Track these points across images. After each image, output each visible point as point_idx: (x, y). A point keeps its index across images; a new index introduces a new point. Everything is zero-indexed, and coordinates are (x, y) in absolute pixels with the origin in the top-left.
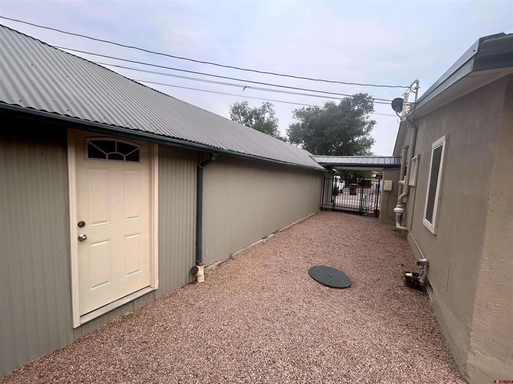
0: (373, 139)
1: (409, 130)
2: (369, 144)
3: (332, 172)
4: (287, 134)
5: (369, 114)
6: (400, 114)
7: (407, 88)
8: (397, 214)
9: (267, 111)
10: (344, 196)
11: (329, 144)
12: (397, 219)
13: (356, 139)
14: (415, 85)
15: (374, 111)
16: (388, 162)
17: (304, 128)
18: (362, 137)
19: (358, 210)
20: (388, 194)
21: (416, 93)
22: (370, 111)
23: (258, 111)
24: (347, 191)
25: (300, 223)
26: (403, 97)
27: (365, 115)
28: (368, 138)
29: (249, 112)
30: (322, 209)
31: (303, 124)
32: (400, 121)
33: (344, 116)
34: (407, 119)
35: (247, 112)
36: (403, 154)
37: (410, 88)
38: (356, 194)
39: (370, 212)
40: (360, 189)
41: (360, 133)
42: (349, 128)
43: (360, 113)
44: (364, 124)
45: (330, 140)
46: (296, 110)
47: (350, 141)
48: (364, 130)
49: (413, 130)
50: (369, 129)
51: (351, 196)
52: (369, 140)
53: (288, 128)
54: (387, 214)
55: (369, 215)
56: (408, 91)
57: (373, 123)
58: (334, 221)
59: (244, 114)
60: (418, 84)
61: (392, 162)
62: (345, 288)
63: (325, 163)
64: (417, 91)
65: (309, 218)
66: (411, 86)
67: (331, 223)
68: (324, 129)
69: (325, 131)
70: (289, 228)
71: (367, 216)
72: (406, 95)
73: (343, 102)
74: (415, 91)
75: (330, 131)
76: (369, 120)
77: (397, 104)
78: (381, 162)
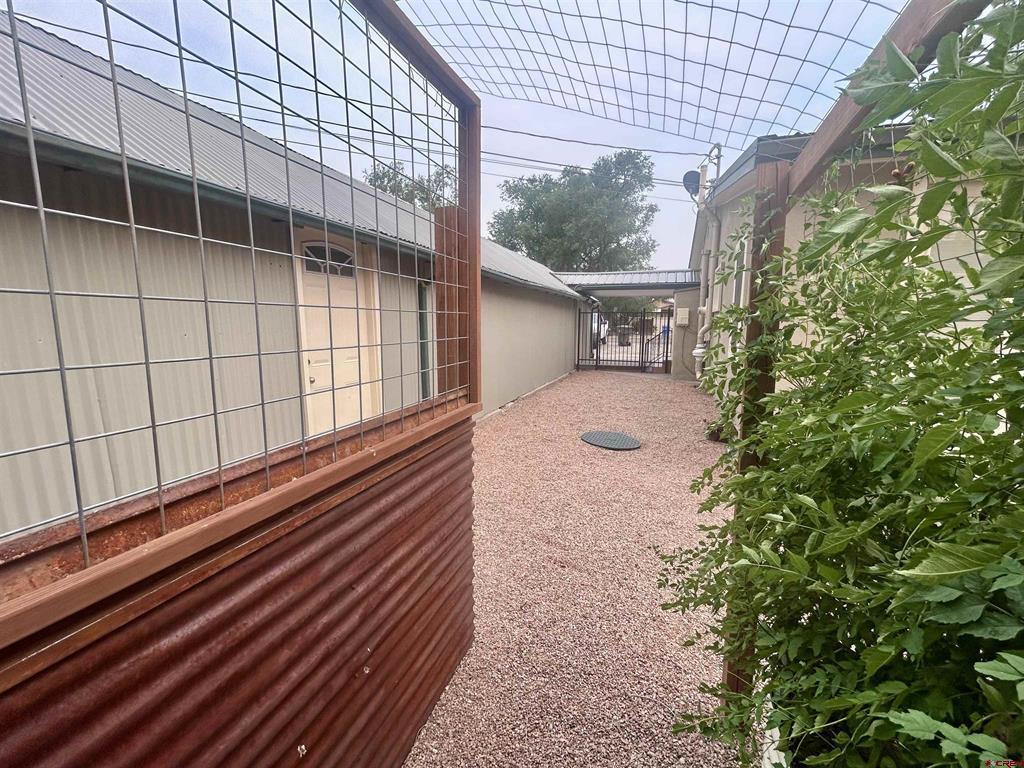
0: (654, 241)
1: (710, 224)
2: (646, 250)
3: (590, 301)
4: (491, 232)
5: (645, 192)
6: (697, 198)
7: (705, 157)
8: (697, 359)
9: (447, 184)
10: (610, 349)
11: (575, 251)
12: (697, 366)
13: (624, 241)
14: (716, 151)
15: (653, 186)
16: (681, 279)
17: (524, 220)
18: (634, 236)
19: (637, 364)
20: (683, 332)
21: (718, 165)
22: (646, 186)
23: (426, 183)
24: (613, 340)
25: (547, 388)
26: (699, 171)
27: (638, 195)
28: (645, 239)
29: (406, 185)
30: (578, 367)
31: (521, 212)
32: (696, 210)
33: (600, 195)
34: (707, 208)
35: (403, 185)
36: (702, 267)
37: (709, 156)
38: (629, 345)
39: (656, 365)
40: (639, 337)
41: (631, 230)
42: (611, 220)
43: (628, 188)
44: (637, 211)
45: (577, 244)
46: (507, 182)
47: (614, 246)
48: (637, 223)
49: (715, 224)
50: (647, 220)
51: (622, 348)
52: (648, 243)
53: (492, 221)
54: (684, 363)
55: (655, 371)
56: (706, 163)
57: (652, 209)
58: (601, 382)
59: (396, 190)
60: (719, 150)
61: (689, 278)
62: (634, 449)
63: (580, 285)
64: (719, 161)
65: (561, 381)
66: (711, 152)
67: (597, 385)
68: (562, 223)
69: (567, 227)
70: (533, 394)
71: (651, 373)
72: (704, 168)
73: (597, 167)
74: (716, 161)
75: (577, 226)
76: (645, 204)
77: (692, 181)
78: (671, 279)
